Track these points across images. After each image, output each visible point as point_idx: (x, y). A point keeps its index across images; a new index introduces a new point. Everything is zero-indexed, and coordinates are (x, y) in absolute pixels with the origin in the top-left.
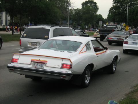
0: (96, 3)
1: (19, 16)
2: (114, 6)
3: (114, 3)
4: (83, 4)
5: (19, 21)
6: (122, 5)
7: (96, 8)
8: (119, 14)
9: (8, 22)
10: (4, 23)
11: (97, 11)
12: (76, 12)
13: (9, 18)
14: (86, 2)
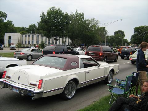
0: (123, 32)
1: (76, 40)
2: (134, 34)
3: (135, 32)
4: (115, 33)
5: (76, 43)
6: (139, 33)
7: (124, 35)
8: (138, 39)
9: (70, 44)
10: (67, 44)
11: (124, 37)
12: (111, 38)
13: (70, 41)
14: (117, 31)
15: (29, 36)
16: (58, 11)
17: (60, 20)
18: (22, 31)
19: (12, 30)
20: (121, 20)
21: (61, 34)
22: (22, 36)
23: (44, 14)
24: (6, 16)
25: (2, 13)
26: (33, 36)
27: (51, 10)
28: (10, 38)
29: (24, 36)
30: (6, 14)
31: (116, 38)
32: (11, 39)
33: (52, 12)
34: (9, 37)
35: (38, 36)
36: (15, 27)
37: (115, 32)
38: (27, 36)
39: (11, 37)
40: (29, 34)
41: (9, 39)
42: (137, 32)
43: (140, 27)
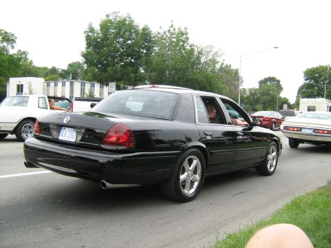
15: (64, 85)
16: (125, 20)
17: (129, 42)
18: (50, 76)
19: (28, 73)
20: (276, 48)
21: (133, 75)
22: (48, 85)
23: (93, 26)
24: (13, 41)
25: (6, 33)
26: (72, 84)
27: (111, 18)
28: (20, 89)
29: (52, 84)
30: (13, 35)
31: (263, 94)
32: (22, 91)
33: (112, 23)
34: (18, 86)
35: (83, 85)
36: (34, 67)
37: (261, 81)
38: (60, 84)
39: (22, 85)
40: (65, 80)
41: (18, 91)
42: (311, 79)
43: (317, 68)
